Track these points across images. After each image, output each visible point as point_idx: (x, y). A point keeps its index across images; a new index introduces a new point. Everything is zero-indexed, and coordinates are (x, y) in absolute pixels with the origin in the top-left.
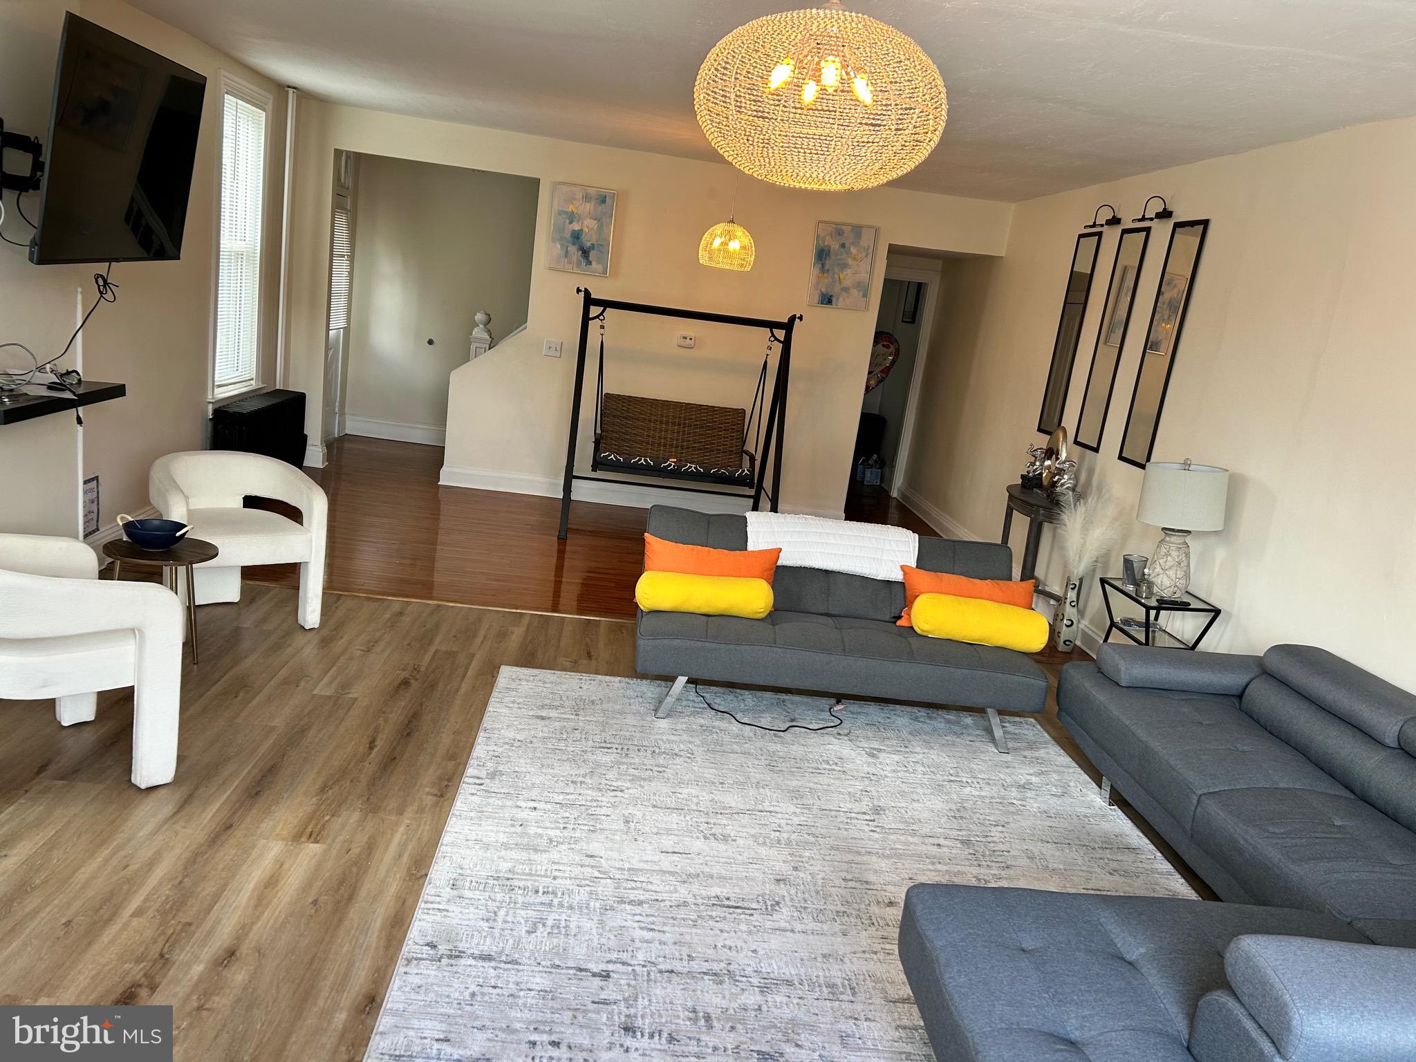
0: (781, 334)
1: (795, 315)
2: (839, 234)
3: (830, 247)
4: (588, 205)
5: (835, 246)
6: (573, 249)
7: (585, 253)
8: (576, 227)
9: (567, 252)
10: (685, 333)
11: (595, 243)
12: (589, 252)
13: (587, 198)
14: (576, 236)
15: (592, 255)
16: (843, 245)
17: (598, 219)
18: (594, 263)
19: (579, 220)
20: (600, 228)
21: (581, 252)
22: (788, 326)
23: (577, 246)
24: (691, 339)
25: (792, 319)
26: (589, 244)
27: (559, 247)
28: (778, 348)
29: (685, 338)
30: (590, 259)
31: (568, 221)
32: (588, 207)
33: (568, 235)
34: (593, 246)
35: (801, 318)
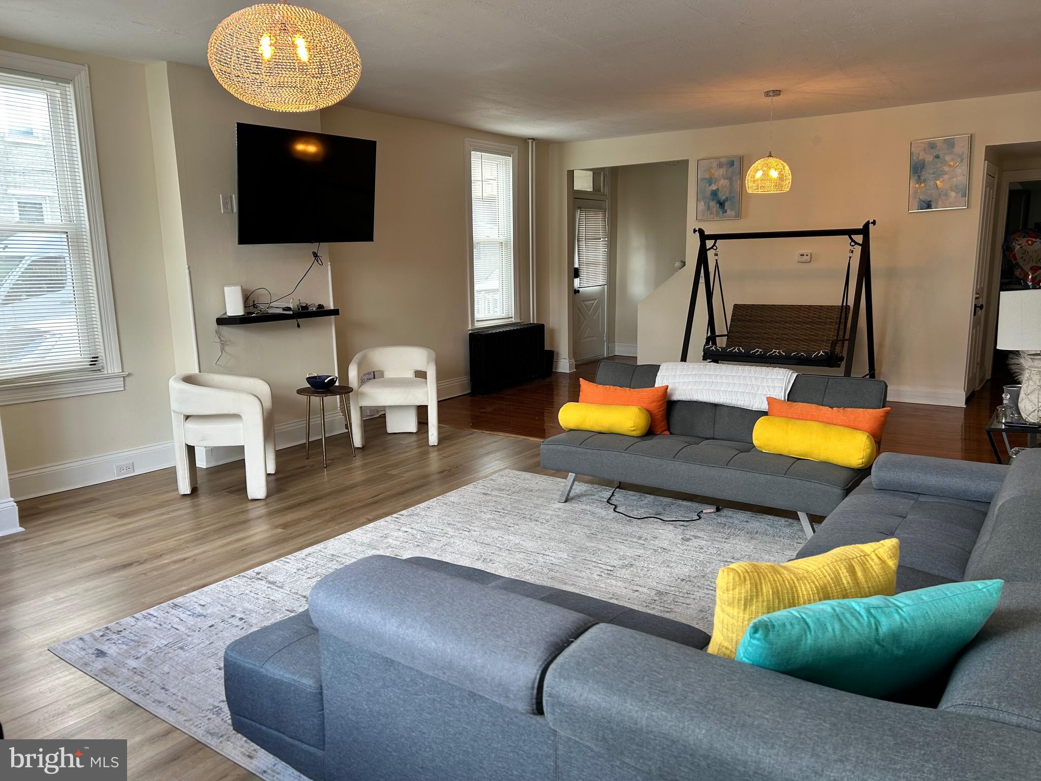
0: (859, 238)
1: (869, 221)
2: (932, 148)
3: (924, 161)
4: (721, 170)
5: (929, 158)
6: (713, 204)
7: (721, 204)
8: (714, 187)
9: (709, 206)
10: (802, 252)
11: (728, 196)
12: (724, 203)
13: (720, 165)
14: (715, 194)
15: (727, 204)
16: (937, 157)
17: (730, 179)
18: (728, 211)
19: (715, 183)
20: (731, 184)
21: (718, 205)
22: (865, 231)
23: (715, 201)
24: (807, 255)
25: (867, 226)
26: (724, 198)
27: (703, 204)
28: (858, 249)
29: (802, 255)
30: (726, 208)
31: (708, 184)
32: (722, 171)
33: (708, 194)
34: (726, 200)
35: (874, 223)
